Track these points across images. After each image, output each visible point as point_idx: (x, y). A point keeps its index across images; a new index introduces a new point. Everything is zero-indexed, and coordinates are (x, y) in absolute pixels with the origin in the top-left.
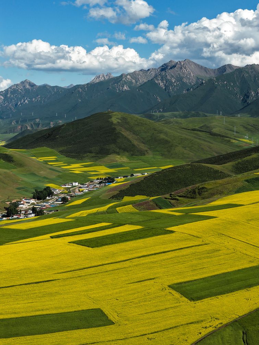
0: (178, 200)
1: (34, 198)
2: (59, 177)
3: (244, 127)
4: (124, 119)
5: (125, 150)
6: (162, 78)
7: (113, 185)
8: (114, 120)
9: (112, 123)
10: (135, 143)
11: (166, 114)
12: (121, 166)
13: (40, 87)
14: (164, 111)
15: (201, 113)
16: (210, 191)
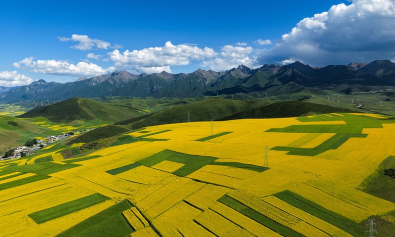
0: (83, 150)
1: (25, 146)
2: (45, 133)
3: (147, 104)
4: (84, 101)
5: (83, 117)
6: (112, 79)
7: (72, 136)
8: (79, 102)
9: (78, 104)
10: (89, 114)
11: (112, 97)
12: (80, 126)
13: (49, 83)
14: (113, 96)
15: (130, 97)
16: (100, 145)
